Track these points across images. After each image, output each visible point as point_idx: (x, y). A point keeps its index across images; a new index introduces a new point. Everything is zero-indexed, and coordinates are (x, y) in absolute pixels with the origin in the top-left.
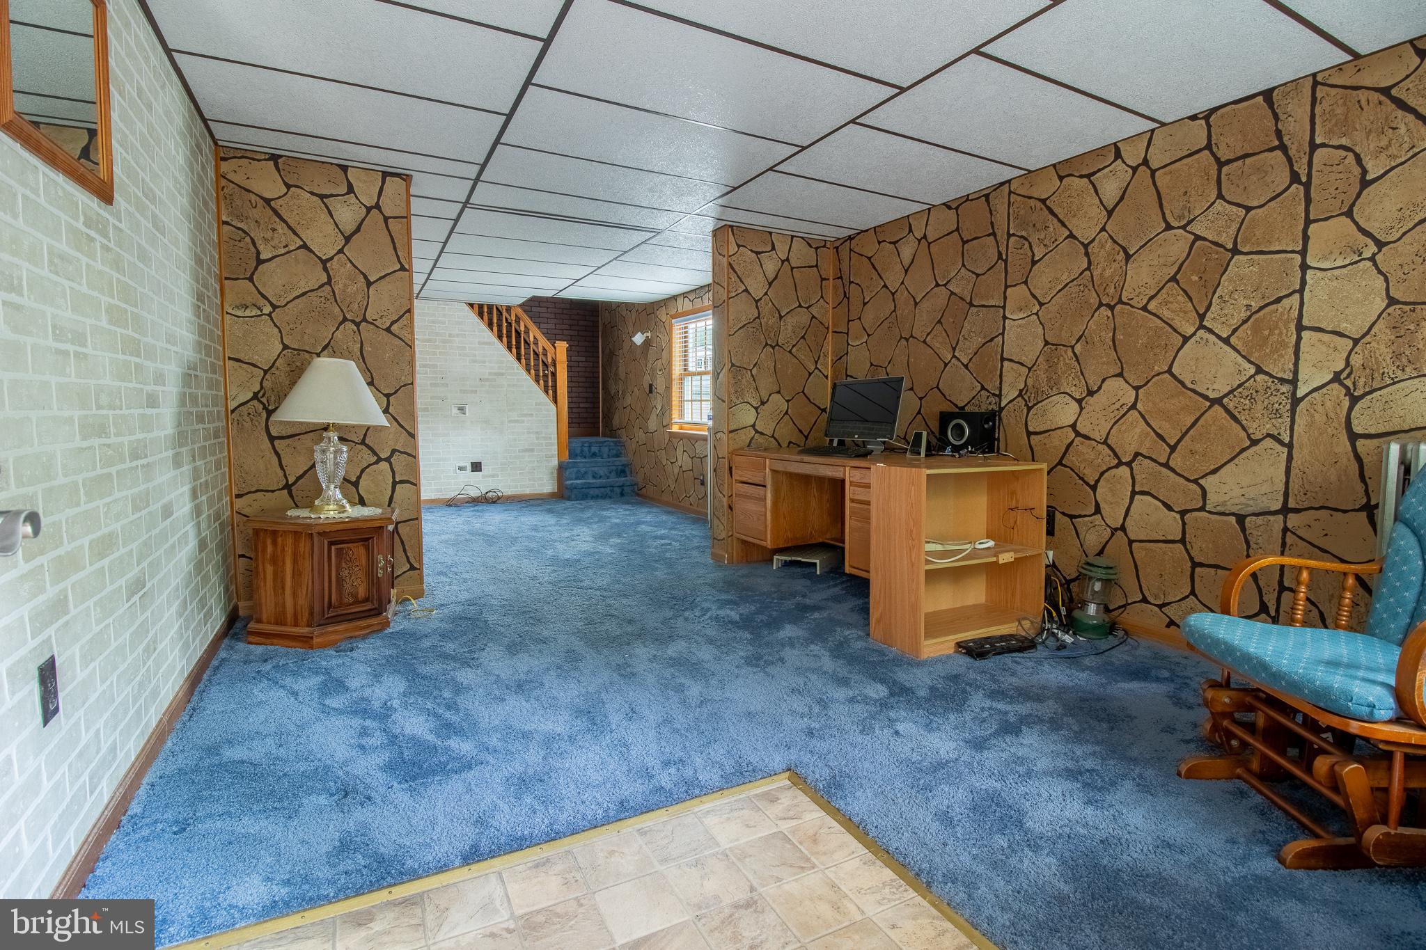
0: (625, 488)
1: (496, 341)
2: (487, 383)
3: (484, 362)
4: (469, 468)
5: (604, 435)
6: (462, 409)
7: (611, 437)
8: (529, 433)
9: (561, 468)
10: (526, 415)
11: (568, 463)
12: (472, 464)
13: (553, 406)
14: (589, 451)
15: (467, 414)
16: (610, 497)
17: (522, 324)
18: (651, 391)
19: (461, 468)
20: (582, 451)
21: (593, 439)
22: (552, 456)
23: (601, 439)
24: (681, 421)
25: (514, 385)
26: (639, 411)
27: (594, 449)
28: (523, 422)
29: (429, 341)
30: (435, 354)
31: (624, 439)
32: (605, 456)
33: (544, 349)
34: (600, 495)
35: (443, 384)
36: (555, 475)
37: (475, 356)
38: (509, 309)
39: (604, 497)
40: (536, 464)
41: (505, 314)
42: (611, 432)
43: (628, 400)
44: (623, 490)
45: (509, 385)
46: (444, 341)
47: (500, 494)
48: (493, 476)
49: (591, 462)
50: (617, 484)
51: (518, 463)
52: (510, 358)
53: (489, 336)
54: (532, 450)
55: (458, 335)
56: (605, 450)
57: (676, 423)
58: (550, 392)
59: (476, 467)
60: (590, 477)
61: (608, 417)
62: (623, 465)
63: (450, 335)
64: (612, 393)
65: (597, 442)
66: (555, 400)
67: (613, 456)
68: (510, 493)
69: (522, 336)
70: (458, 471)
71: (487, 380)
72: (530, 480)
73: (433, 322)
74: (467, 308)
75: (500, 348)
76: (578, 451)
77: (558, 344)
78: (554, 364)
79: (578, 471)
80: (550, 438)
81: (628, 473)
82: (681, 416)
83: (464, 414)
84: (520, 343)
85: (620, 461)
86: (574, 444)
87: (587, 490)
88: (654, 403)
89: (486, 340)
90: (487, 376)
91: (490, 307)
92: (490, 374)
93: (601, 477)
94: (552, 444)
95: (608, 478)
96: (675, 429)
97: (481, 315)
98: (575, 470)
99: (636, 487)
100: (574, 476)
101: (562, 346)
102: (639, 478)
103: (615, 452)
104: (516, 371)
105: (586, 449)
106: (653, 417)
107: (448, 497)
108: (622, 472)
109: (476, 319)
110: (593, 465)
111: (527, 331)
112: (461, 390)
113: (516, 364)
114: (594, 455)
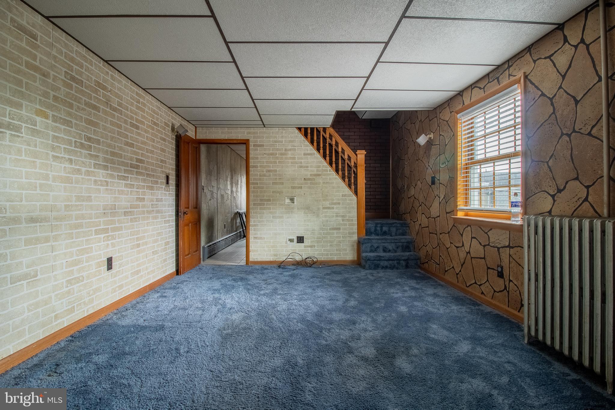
0: (410, 262)
1: (315, 152)
2: (309, 182)
3: (307, 167)
4: (295, 240)
5: (393, 218)
6: (292, 200)
7: (398, 219)
8: (337, 216)
9: (360, 243)
10: (335, 204)
11: (364, 239)
12: (298, 237)
13: (354, 197)
14: (381, 230)
15: (295, 203)
16: (397, 269)
17: (334, 139)
18: (433, 183)
19: (291, 240)
20: (376, 230)
21: (384, 221)
22: (353, 233)
23: (390, 221)
24: (468, 208)
25: (327, 183)
26: (421, 199)
27: (385, 229)
28: (333, 208)
29: (272, 154)
30: (275, 162)
31: (409, 221)
32: (393, 234)
33: (349, 156)
34: (389, 266)
35: (281, 183)
36: (356, 247)
37: (301, 163)
38: (325, 129)
39: (392, 268)
40: (341, 239)
41: (322, 133)
42: (398, 216)
43: (412, 192)
44: (408, 263)
45: (324, 183)
46: (281, 154)
47: (315, 260)
48: (311, 247)
49: (382, 239)
50: (403, 258)
51: (329, 238)
52: (325, 164)
53: (310, 149)
54: (339, 229)
55: (290, 150)
56: (393, 230)
57: (462, 210)
58: (353, 187)
59: (300, 240)
60: (382, 251)
61: (396, 204)
62: (407, 242)
63: (286, 150)
64: (399, 188)
65: (387, 224)
66: (356, 193)
67: (400, 235)
68: (323, 259)
69: (334, 148)
70: (288, 242)
71: (309, 179)
72: (337, 250)
73: (276, 142)
74: (297, 131)
75: (318, 157)
76: (373, 230)
77: (358, 152)
78: (356, 166)
79: (372, 246)
80: (352, 220)
81: (412, 248)
82: (466, 203)
83: (294, 203)
84: (332, 153)
85: (406, 239)
86: (370, 225)
87: (378, 262)
88: (436, 193)
89: (309, 152)
90: (309, 177)
91: (312, 129)
92: (311, 175)
93: (390, 251)
94: (353, 225)
95: (396, 252)
96: (460, 215)
97: (306, 135)
98: (370, 245)
99: (419, 261)
100: (369, 249)
101: (361, 155)
102: (422, 254)
103: (401, 231)
104: (329, 172)
105: (379, 229)
106: (436, 204)
107: (281, 260)
108: (407, 247)
109: (303, 138)
110: (383, 241)
111: (337, 144)
112: (291, 187)
113: (329, 168)
114: (385, 233)
